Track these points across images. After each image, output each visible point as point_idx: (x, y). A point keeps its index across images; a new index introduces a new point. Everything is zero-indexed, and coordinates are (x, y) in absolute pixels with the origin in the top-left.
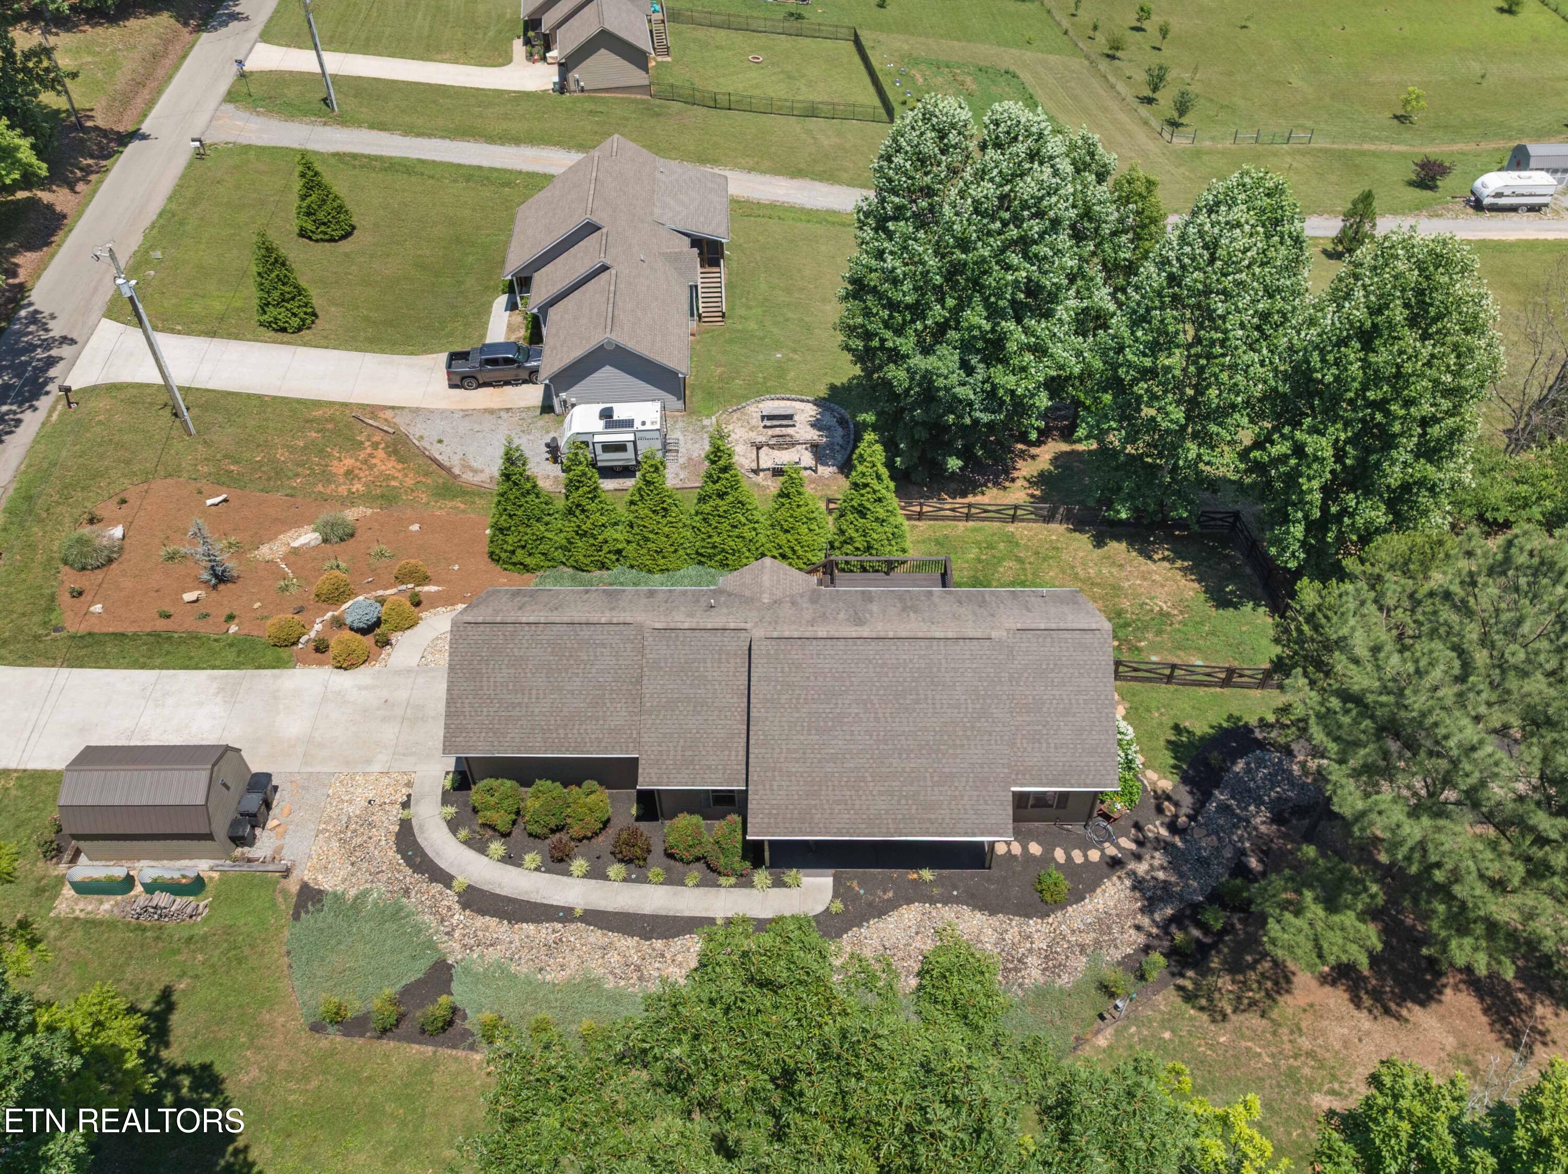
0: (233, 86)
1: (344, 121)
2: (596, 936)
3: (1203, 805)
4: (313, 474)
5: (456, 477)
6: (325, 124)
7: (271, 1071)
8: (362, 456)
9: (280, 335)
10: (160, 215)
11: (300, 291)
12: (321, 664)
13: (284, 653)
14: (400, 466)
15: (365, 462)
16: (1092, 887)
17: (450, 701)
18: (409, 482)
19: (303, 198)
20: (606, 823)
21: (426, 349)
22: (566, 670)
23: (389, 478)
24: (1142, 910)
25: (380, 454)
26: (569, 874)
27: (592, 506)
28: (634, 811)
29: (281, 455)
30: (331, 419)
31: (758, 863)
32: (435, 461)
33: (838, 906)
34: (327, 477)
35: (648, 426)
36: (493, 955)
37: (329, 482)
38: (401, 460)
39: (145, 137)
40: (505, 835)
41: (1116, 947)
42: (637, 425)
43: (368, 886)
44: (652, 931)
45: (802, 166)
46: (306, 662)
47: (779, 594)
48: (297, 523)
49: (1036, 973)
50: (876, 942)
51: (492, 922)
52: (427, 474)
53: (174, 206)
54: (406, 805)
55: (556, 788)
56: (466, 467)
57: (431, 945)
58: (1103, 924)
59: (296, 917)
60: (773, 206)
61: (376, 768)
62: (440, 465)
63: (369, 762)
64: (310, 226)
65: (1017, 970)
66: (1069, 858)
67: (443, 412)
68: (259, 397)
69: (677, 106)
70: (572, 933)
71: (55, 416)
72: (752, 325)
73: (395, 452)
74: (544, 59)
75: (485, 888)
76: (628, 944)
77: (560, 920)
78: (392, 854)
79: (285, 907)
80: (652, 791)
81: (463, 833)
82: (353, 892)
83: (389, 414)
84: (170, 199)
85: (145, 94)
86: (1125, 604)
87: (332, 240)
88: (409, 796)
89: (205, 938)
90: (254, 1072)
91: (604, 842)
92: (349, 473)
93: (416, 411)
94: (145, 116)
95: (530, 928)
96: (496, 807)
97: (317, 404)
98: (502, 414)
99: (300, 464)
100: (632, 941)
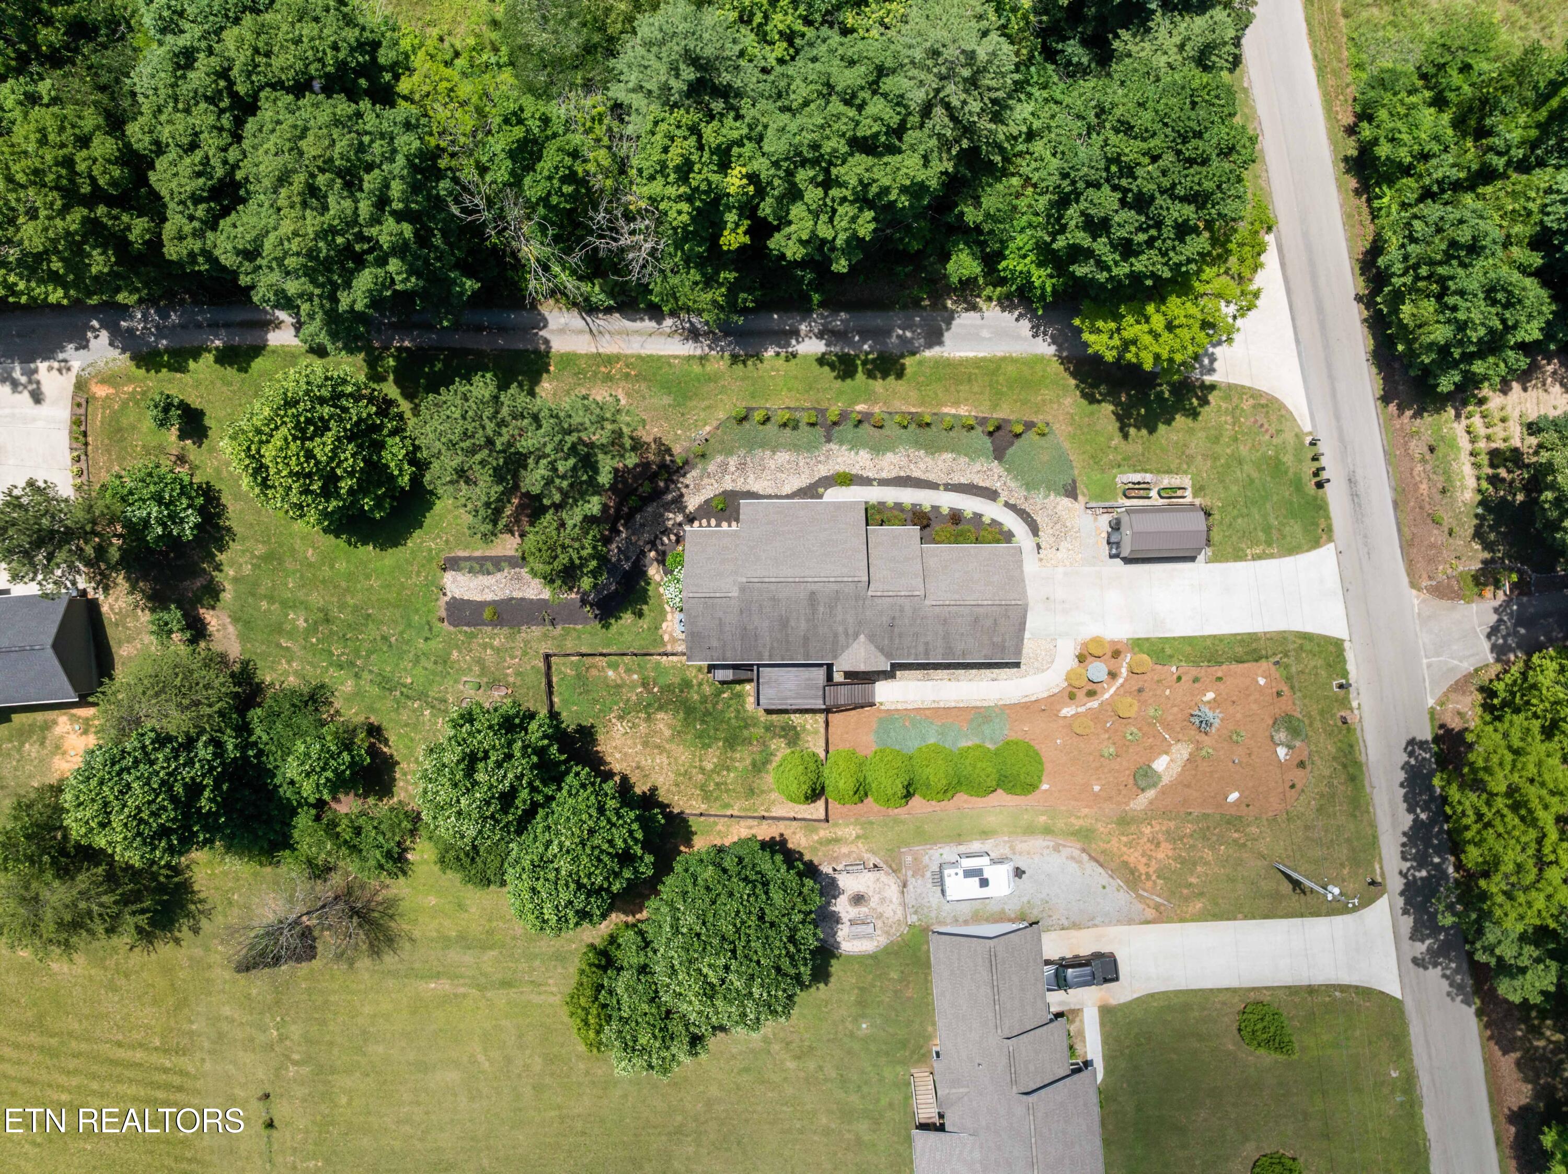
2: (931, 477)
3: (639, 559)
4: (1181, 839)
5: (1084, 850)
7: (1060, 404)
8: (1154, 865)
9: (1258, 997)
12: (1113, 643)
14: (1125, 858)
15: (1150, 859)
16: (700, 507)
18: (1115, 843)
23: (1129, 845)
24: (683, 495)
25: (1142, 869)
26: (950, 509)
29: (1209, 855)
32: (1101, 865)
34: (1170, 837)
36: (978, 466)
37: (1168, 832)
38: (1126, 864)
40: (983, 525)
41: (696, 477)
43: (1045, 502)
44: (906, 481)
46: (1122, 644)
48: (1174, 785)
49: (732, 463)
50: (804, 476)
51: (981, 484)
52: (1104, 852)
54: (1039, 547)
56: (1079, 862)
57: (1007, 471)
58: (698, 488)
59: (1074, 481)
61: (1061, 570)
62: (1097, 861)
63: (1065, 574)
65: (740, 464)
70: (942, 479)
73: (1132, 872)
75: (988, 501)
76: (917, 474)
77: (949, 485)
78: (1039, 520)
79: (1081, 487)
81: (1005, 528)
82: (1052, 497)
88: (1039, 552)
90: (1068, 401)
92: (1158, 845)
93: (1130, 922)
95: (963, 480)
97: (1202, 918)
99: (1193, 847)
100: (915, 475)
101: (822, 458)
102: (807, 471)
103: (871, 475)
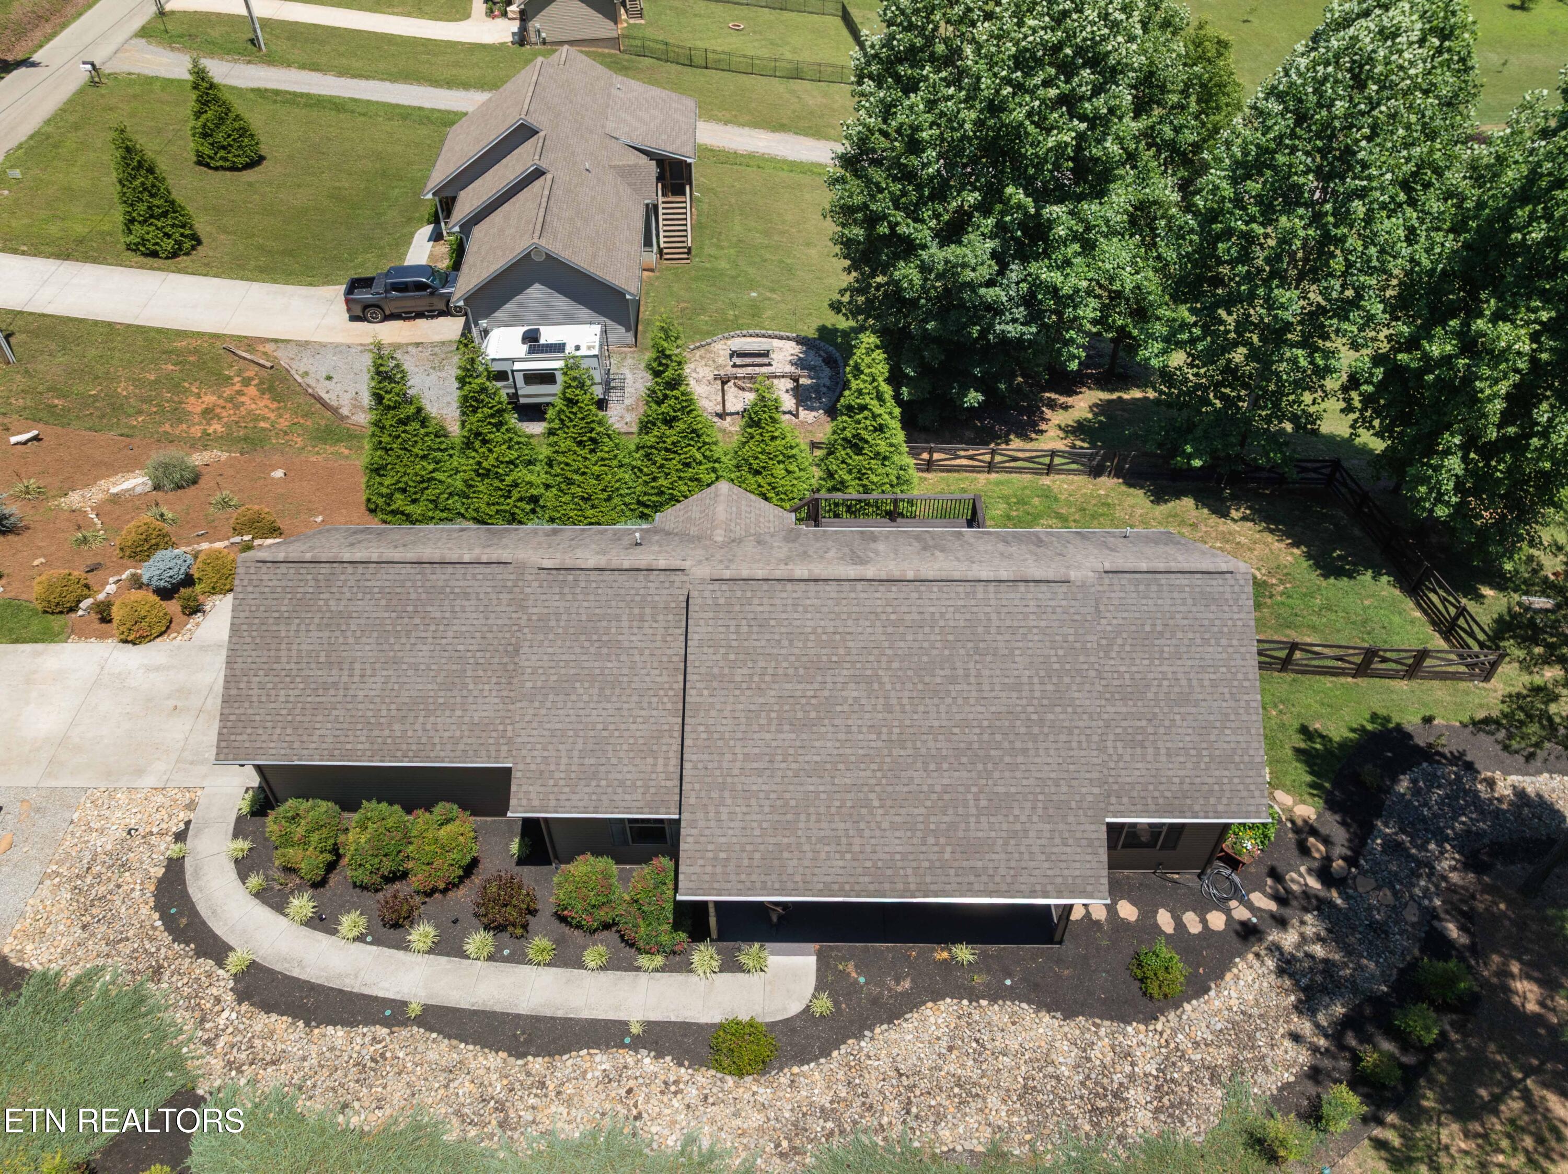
0: (149, 22)
1: (270, 60)
2: (439, 1050)
3: (1363, 843)
4: (161, 412)
5: (343, 418)
6: (249, 62)
8: (228, 392)
9: (150, 261)
10: (31, 137)
11: (173, 207)
12: (102, 636)
13: (56, 622)
14: (274, 406)
15: (231, 399)
16: (1219, 970)
18: (283, 423)
19: (198, 114)
20: (470, 868)
21: (328, 280)
22: (408, 634)
23: (257, 418)
24: (1298, 1008)
25: (251, 391)
26: (403, 946)
27: (498, 436)
28: (514, 847)
29: (122, 389)
30: (196, 351)
31: (699, 933)
32: (319, 399)
33: (824, 1005)
34: (179, 415)
35: (583, 352)
36: (271, 1078)
37: (179, 422)
38: (277, 398)
39: (34, 65)
40: (318, 884)
41: (1266, 1070)
42: (569, 349)
43: (100, 962)
44: (528, 1042)
45: (784, 121)
46: (83, 634)
47: (739, 532)
48: (129, 467)
49: (1144, 1117)
50: (884, 1064)
51: (279, 1022)
52: (306, 416)
53: (50, 129)
54: (181, 837)
55: (393, 814)
57: (176, 1062)
58: (1241, 1032)
60: (751, 156)
61: (149, 781)
62: (325, 405)
63: (140, 772)
64: (207, 151)
65: (1112, 1111)
66: (1180, 925)
67: (337, 346)
68: (110, 324)
69: (648, 61)
70: (404, 1043)
72: (723, 264)
73: (271, 389)
74: (504, 14)
75: (277, 967)
76: (489, 1063)
77: (387, 1023)
78: (146, 911)
80: (537, 820)
81: (254, 881)
82: (74, 973)
83: (269, 348)
84: (48, 122)
85: (48, 28)
87: (234, 168)
88: (188, 823)
91: (465, 896)
92: (207, 411)
93: (304, 345)
94: (41, 46)
95: (337, 1034)
96: (304, 842)
97: (181, 334)
98: (410, 349)
99: (145, 401)
100: (495, 1059)
101: (818, 1126)
102: (872, 1082)
103: (648, 1063)
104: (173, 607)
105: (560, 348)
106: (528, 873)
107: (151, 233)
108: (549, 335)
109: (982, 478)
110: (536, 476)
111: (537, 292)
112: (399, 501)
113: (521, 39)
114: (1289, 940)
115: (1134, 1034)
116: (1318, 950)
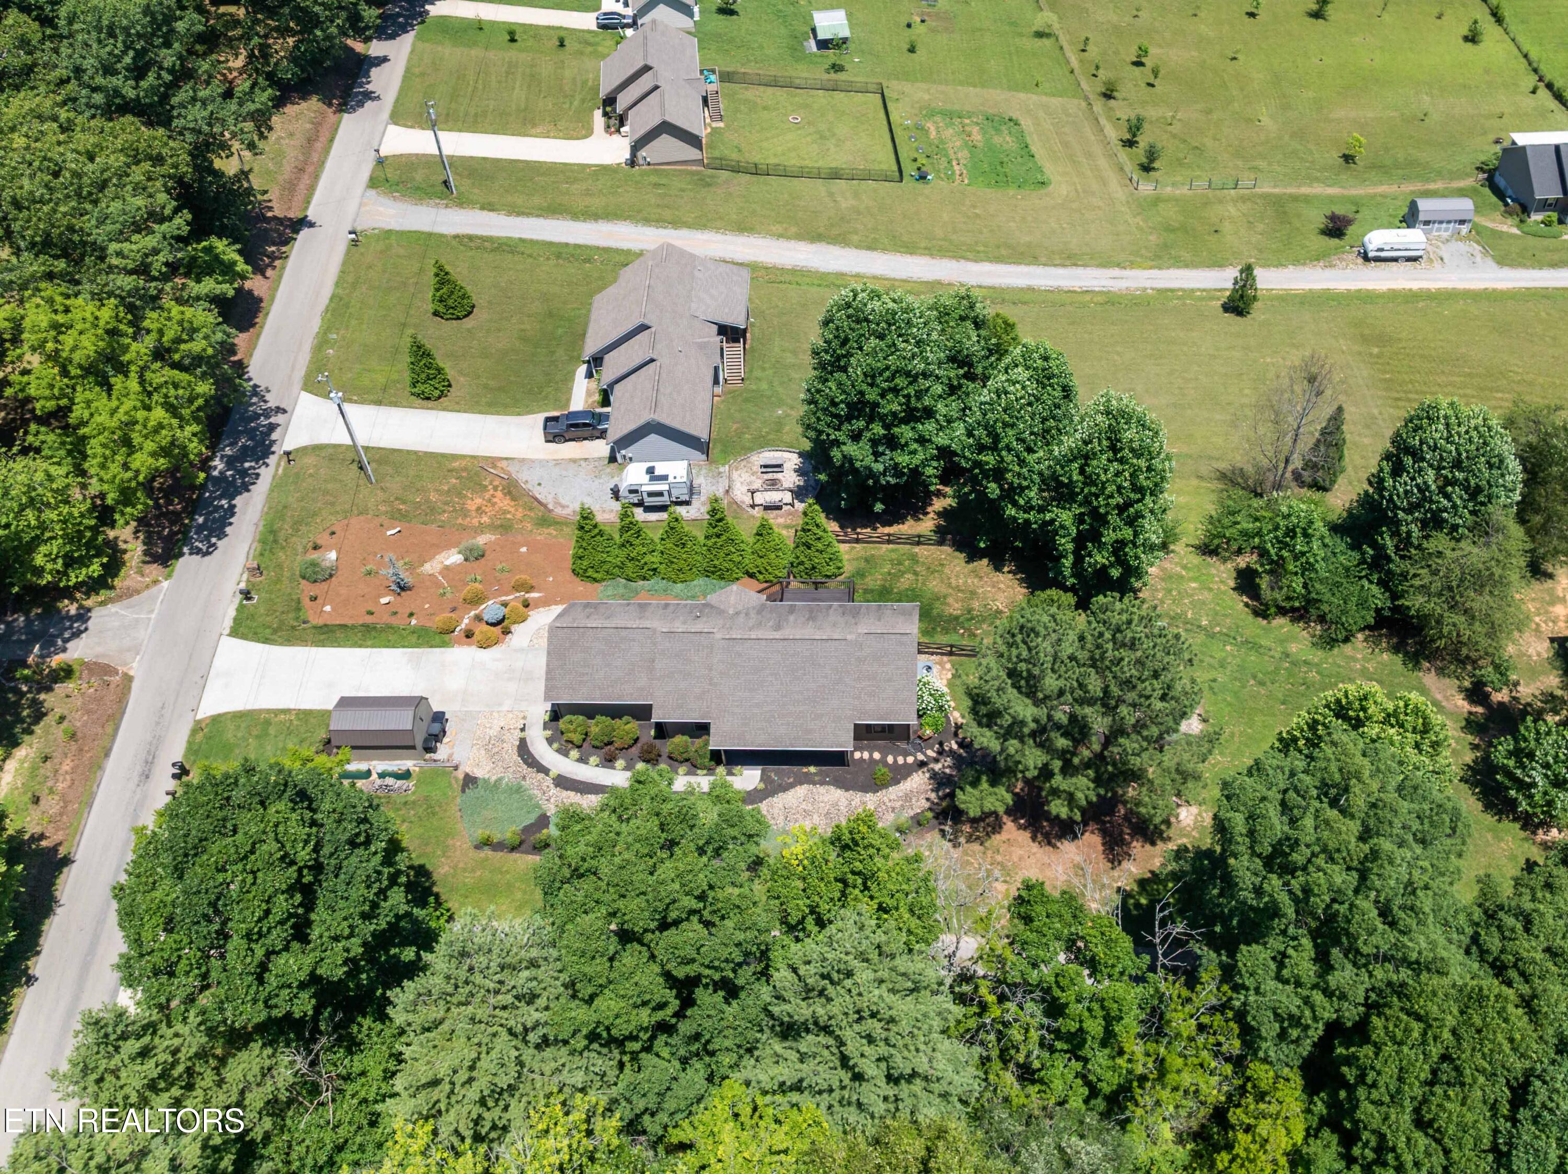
0: (373, 171)
1: (462, 202)
4: (455, 511)
5: (550, 511)
6: (447, 206)
7: (455, 868)
8: (487, 496)
9: (425, 402)
10: (331, 299)
11: (439, 370)
12: (469, 645)
13: (446, 637)
14: (513, 504)
15: (489, 501)
16: (905, 777)
17: (548, 672)
18: (519, 515)
19: (437, 290)
20: (636, 740)
21: (529, 411)
22: (613, 655)
23: (506, 512)
25: (499, 494)
26: (614, 768)
27: (637, 542)
28: (653, 733)
29: (433, 497)
30: (465, 469)
31: (719, 762)
32: (536, 499)
33: (762, 786)
34: (465, 513)
35: (679, 480)
37: (466, 516)
38: (514, 499)
39: (311, 225)
40: (579, 747)
41: (912, 809)
42: (671, 479)
43: (502, 775)
45: (821, 230)
46: (460, 643)
47: (740, 608)
48: (447, 546)
50: (781, 806)
51: (572, 794)
52: (531, 509)
53: (340, 291)
54: (523, 730)
55: (607, 720)
56: (558, 503)
57: (538, 806)
58: (909, 796)
59: (463, 791)
60: (794, 271)
61: (505, 708)
62: (540, 503)
63: (500, 705)
64: (442, 309)
66: (895, 761)
67: (541, 461)
68: (416, 453)
69: (724, 174)
71: (280, 471)
72: (764, 386)
73: (510, 493)
74: (618, 131)
75: (568, 776)
78: (516, 757)
79: (457, 787)
80: (661, 723)
81: (555, 745)
82: (494, 778)
83: (504, 464)
84: (337, 284)
85: (306, 180)
86: (976, 604)
87: (458, 318)
88: (524, 725)
89: (414, 802)
90: (446, 868)
91: (635, 751)
92: (479, 509)
93: (522, 461)
94: (309, 203)
96: (575, 731)
97: (455, 457)
98: (582, 462)
99: (446, 503)
104: (497, 630)
105: (664, 478)
106: (657, 742)
107: (427, 388)
108: (661, 468)
109: (885, 547)
110: (655, 558)
111: (653, 439)
112: (590, 572)
113: (632, 162)
114: (937, 767)
115: (869, 796)
116: (948, 771)
